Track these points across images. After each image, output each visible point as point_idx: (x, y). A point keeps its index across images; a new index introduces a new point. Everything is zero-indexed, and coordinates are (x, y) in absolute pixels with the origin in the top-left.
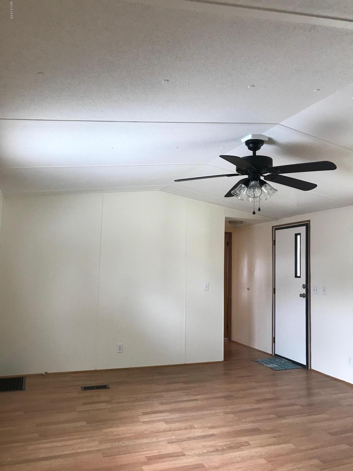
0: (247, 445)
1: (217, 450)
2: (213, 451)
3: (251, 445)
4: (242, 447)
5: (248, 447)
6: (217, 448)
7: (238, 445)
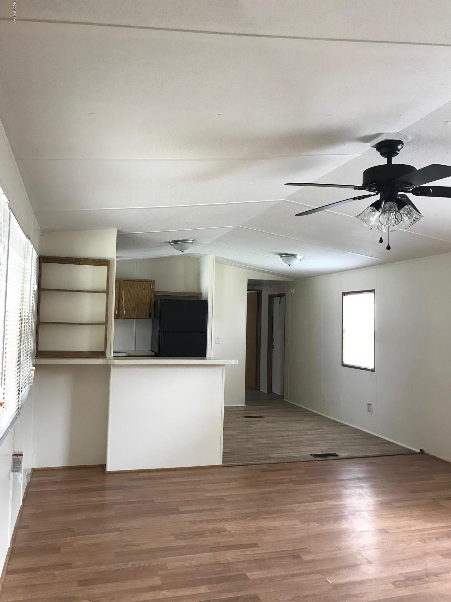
0: (396, 582)
1: (436, 575)
2: (441, 573)
3: (391, 582)
4: (403, 579)
5: (394, 580)
6: (436, 577)
7: (409, 582)
